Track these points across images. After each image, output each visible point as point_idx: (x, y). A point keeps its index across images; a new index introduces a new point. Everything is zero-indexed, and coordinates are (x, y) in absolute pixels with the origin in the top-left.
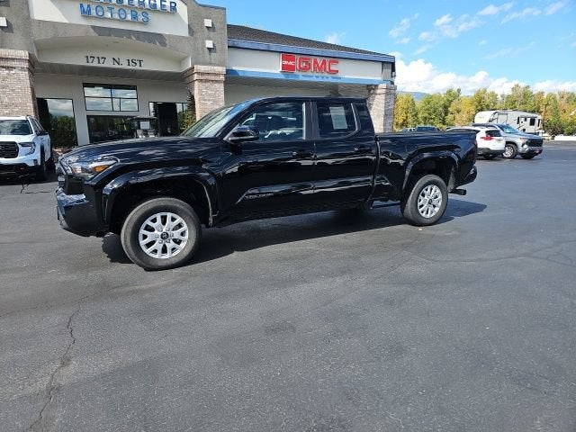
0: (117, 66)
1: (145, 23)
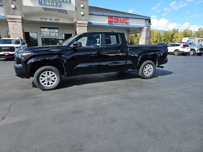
0: (51, 21)
1: (60, 6)
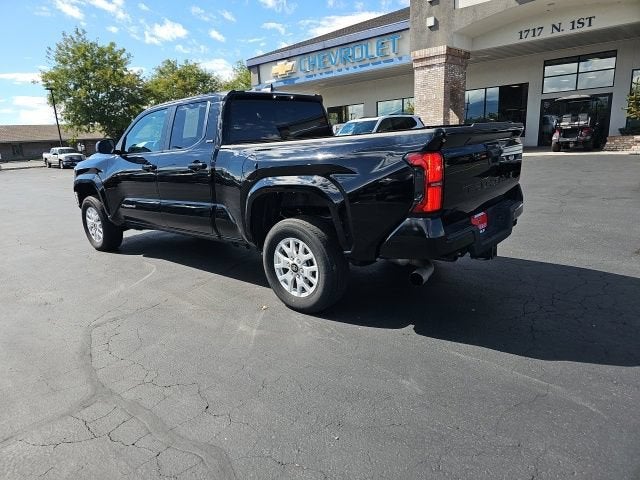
0: (557, 34)
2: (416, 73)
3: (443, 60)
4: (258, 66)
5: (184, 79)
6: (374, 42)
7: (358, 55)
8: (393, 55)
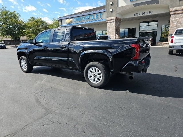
0: (144, 15)
2: (107, 24)
3: (115, 21)
4: (61, 20)
5: (37, 22)
6: (95, 15)
7: (91, 18)
8: (100, 19)
